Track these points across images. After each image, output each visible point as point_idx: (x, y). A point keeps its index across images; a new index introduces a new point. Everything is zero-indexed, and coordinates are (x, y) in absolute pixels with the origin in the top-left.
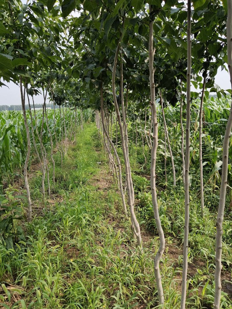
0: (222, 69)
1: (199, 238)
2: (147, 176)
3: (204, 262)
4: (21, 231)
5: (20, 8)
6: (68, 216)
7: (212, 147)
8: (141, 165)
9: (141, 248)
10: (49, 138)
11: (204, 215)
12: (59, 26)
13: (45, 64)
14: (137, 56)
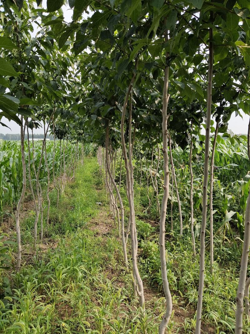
0: (236, 115)
1: (208, 298)
2: (151, 221)
3: (213, 328)
4: (8, 282)
5: (28, 41)
6: (61, 267)
7: (222, 194)
8: (145, 208)
9: (143, 310)
10: (45, 172)
11: (213, 270)
12: (67, 60)
13: (49, 98)
14: (146, 95)
